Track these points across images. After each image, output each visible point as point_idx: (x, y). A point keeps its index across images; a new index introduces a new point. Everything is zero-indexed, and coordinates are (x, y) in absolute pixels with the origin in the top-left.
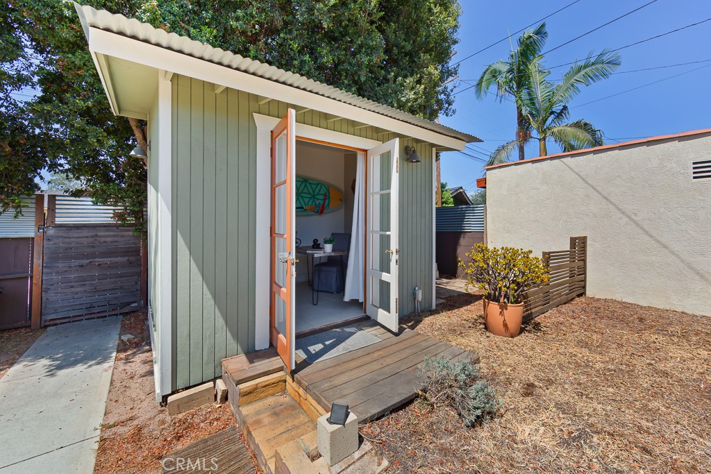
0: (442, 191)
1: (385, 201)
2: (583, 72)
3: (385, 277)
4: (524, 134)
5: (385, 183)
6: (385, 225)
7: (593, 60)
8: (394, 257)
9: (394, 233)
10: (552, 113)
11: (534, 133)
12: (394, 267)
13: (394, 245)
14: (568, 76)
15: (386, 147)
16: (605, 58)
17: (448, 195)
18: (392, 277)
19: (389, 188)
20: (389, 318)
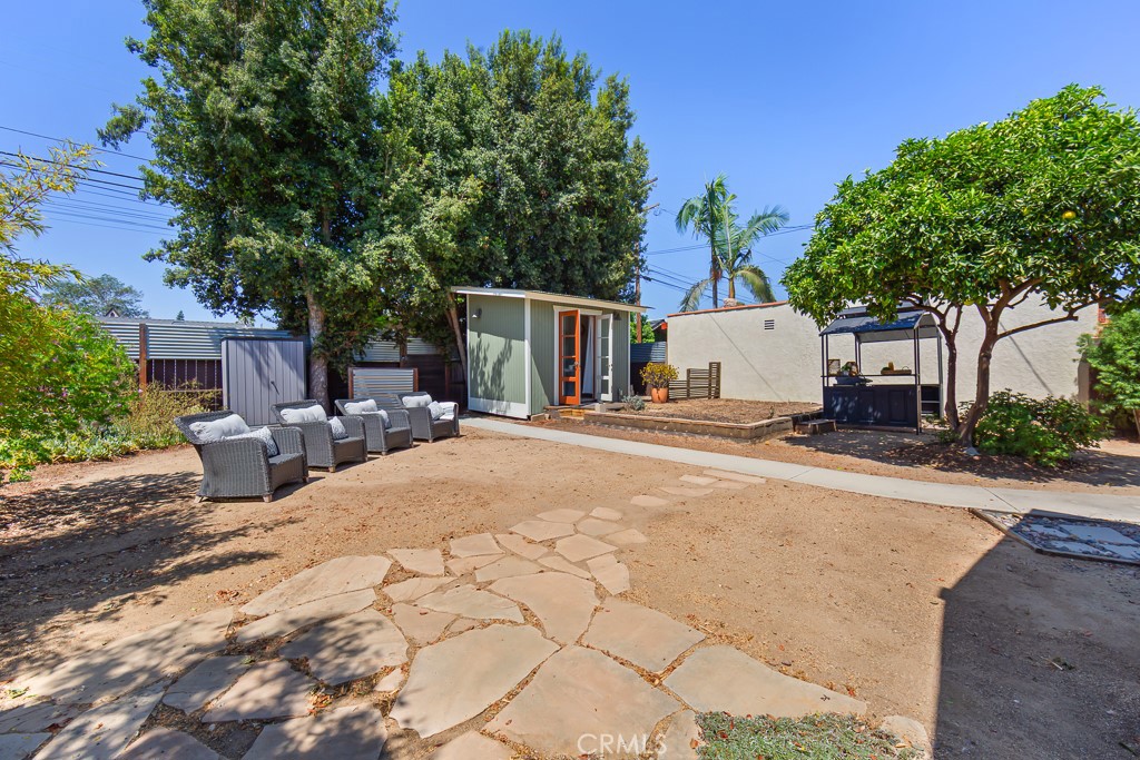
0: (643, 325)
1: (605, 343)
2: (762, 222)
3: (605, 378)
4: (716, 275)
5: (605, 333)
6: (605, 352)
7: (769, 213)
8: (610, 368)
9: (610, 357)
10: (740, 255)
11: (726, 274)
12: (610, 372)
13: (610, 362)
14: (751, 224)
15: (606, 317)
16: (778, 213)
17: (648, 329)
18: (609, 378)
19: (608, 335)
20: (608, 397)
